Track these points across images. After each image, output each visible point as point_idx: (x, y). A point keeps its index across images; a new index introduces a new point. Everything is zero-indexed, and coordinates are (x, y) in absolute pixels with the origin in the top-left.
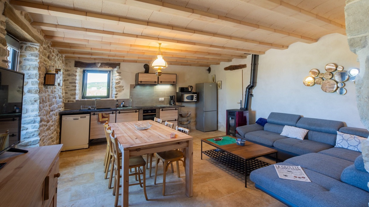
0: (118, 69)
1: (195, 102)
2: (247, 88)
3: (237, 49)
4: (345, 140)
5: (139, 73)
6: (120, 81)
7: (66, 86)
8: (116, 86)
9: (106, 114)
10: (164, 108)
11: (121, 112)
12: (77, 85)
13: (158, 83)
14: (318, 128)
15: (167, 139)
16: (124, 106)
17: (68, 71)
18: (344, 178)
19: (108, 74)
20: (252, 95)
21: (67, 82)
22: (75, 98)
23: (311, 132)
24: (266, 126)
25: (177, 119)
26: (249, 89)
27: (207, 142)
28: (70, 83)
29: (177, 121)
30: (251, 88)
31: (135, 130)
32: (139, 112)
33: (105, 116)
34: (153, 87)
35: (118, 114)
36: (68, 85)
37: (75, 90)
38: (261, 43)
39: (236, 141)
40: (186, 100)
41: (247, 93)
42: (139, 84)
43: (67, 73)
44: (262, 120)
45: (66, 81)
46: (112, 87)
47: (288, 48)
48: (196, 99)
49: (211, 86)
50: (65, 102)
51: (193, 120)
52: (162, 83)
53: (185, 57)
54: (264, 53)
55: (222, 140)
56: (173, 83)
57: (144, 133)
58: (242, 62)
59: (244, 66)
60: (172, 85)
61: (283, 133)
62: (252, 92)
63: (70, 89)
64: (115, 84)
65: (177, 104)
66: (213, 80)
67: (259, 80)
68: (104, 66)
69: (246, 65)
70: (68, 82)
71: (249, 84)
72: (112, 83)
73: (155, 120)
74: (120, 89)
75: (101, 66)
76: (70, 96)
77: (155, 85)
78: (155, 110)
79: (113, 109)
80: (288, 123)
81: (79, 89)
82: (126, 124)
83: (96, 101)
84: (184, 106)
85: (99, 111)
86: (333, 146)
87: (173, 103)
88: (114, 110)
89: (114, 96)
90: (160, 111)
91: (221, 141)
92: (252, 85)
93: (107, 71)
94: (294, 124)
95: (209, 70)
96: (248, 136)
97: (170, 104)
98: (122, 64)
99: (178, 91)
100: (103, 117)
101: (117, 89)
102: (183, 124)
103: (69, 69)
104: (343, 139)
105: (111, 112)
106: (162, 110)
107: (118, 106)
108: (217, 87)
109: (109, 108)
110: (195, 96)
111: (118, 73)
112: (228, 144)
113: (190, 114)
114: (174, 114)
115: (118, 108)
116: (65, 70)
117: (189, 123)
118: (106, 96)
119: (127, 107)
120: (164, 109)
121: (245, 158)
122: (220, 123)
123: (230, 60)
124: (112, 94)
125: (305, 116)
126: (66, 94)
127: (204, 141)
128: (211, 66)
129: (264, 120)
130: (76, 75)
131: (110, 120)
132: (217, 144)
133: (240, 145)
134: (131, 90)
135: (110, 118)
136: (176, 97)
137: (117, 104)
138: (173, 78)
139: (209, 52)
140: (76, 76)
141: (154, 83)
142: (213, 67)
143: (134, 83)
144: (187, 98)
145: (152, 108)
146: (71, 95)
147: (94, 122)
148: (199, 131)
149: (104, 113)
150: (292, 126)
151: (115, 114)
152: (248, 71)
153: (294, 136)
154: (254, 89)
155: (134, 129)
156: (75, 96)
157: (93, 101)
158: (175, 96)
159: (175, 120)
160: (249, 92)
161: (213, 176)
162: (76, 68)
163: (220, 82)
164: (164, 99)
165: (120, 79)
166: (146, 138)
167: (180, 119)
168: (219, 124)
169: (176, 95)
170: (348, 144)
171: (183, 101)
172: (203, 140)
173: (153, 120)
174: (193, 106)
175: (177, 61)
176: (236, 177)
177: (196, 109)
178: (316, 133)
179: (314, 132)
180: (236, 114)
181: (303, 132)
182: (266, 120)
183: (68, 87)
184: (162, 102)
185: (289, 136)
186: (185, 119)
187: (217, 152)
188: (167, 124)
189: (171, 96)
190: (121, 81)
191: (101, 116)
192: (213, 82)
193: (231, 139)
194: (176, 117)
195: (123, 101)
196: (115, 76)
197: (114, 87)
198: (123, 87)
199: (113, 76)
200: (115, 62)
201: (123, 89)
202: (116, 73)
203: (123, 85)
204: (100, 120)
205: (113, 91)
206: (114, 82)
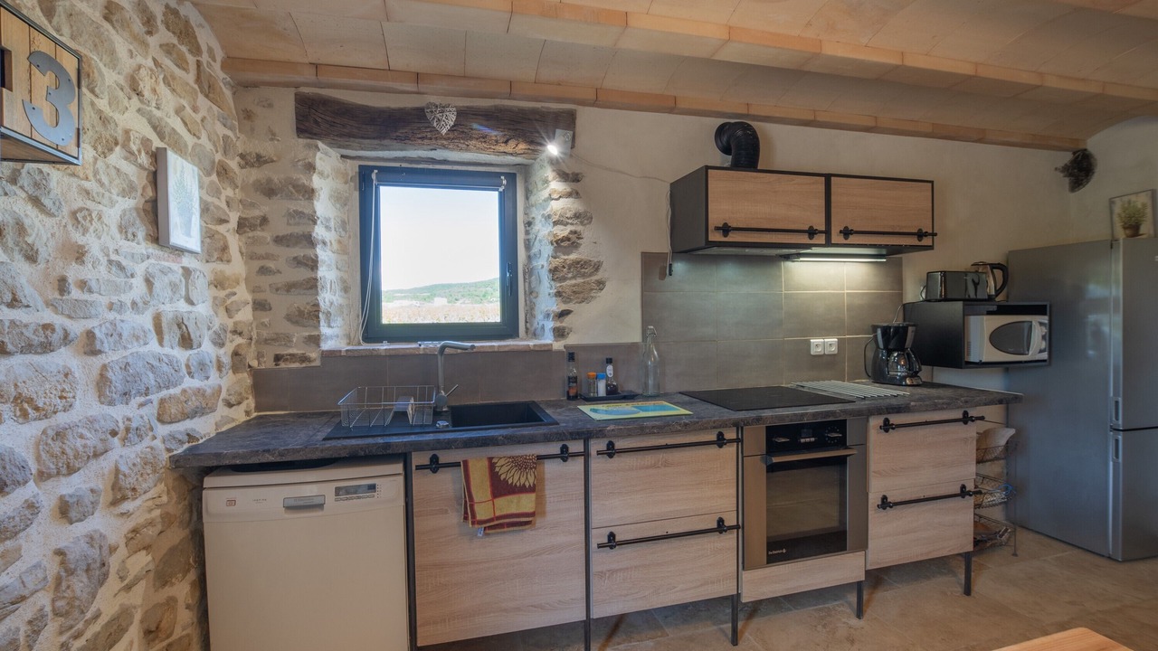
0: (561, 145)
1: (1037, 367)
5: (707, 168)
6: (579, 228)
7: (257, 264)
8: (556, 262)
9: (521, 464)
11: (619, 444)
12: (323, 254)
13: (827, 243)
16: (614, 394)
17: (260, 161)
19: (502, 196)
21: (258, 233)
22: (315, 340)
25: (970, 487)
28: (279, 240)
29: (970, 500)
32: (739, 440)
33: (515, 478)
34: (772, 272)
35: (597, 464)
36: (268, 257)
37: (312, 285)
40: (987, 353)
43: (254, 174)
45: (253, 227)
46: (529, 272)
48: (1043, 344)
50: (255, 364)
52: (853, 239)
56: (915, 241)
63: (278, 280)
64: (547, 250)
65: (934, 375)
68: (480, 127)
70: (266, 235)
72: (528, 246)
74: (580, 280)
75: (460, 133)
76: (287, 328)
78: (841, 425)
79: (565, 425)
81: (343, 281)
83: (440, 360)
85: (468, 444)
87: (915, 375)
88: (575, 435)
89: (550, 324)
90: (873, 434)
93: (498, 175)
95: (1078, 170)
97: (882, 377)
98: (585, 116)
99: (911, 295)
100: (500, 488)
101: (564, 279)
102: (978, 506)
103: (266, 148)
105: (554, 448)
106: (887, 426)
107: (576, 390)
109: (531, 412)
110: (1041, 324)
111: (566, 177)
114: (952, 455)
116: (242, 156)
117: (1006, 500)
118: (495, 324)
120: (895, 419)
124: (533, 316)
126: (258, 313)
128: (1095, 143)
130: (313, 191)
131: (549, 508)
134: (645, 288)
135: (547, 492)
137: (573, 380)
140: (310, 193)
141: (805, 240)
143: (662, 244)
144: (991, 339)
146: (289, 318)
147: (441, 522)
148: (1050, 541)
149: (502, 454)
151: (581, 460)
156: (317, 326)
157: (427, 357)
159: (963, 493)
162: (309, 146)
164: (840, 342)
165: (577, 216)
183: (271, 265)
184: (826, 364)
189: (885, 329)
190: (588, 233)
191: (487, 484)
194: (967, 472)
195: (604, 357)
196: (550, 198)
197: (546, 267)
198: (597, 267)
199: (533, 199)
200: (546, 105)
201: (601, 284)
202: (550, 178)
203: (601, 258)
204: (477, 508)
205: (536, 297)
206: (540, 241)
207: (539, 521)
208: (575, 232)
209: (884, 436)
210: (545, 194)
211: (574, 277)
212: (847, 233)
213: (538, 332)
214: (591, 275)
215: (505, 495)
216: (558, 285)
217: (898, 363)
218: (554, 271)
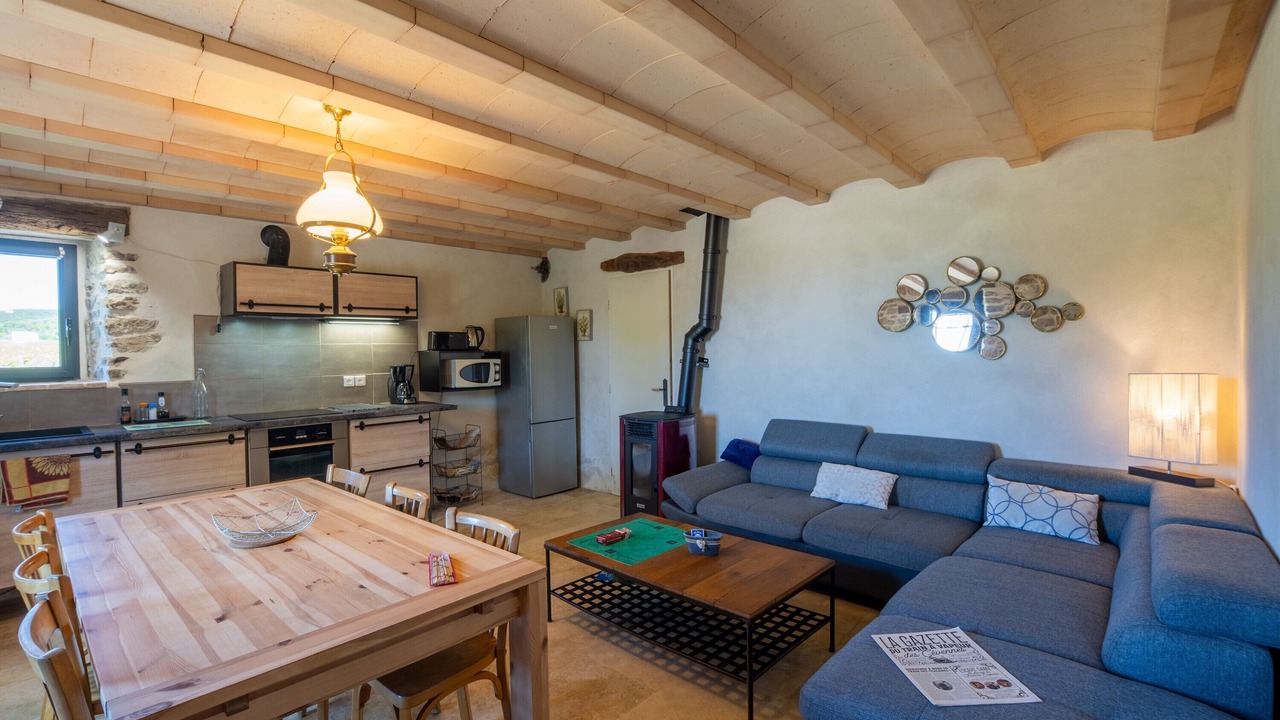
0: (115, 235)
1: (493, 390)
2: (687, 336)
3: (668, 185)
4: (1015, 502)
5: (235, 263)
6: (134, 296)
8: (113, 321)
9: (58, 461)
10: (367, 416)
11: (145, 445)
13: (336, 313)
14: (925, 468)
15: (412, 599)
16: (163, 417)
18: (1122, 661)
19: (61, 263)
20: (702, 360)
23: (906, 482)
24: (759, 468)
25: (426, 460)
26: (696, 340)
27: (573, 553)
29: (426, 468)
30: (701, 334)
31: (222, 548)
32: (246, 439)
33: (51, 470)
34: (311, 330)
35: (128, 459)
38: (761, 166)
39: (687, 540)
40: (459, 382)
41: (689, 355)
42: (237, 316)
44: (741, 448)
46: (90, 326)
47: (828, 200)
48: (498, 376)
49: (555, 327)
51: (488, 457)
52: (354, 312)
53: (455, 205)
54: (746, 212)
55: (627, 536)
56: (403, 314)
57: (271, 568)
58: (668, 242)
59: (676, 258)
60: (401, 321)
61: (821, 490)
62: (704, 352)
64: (105, 311)
65: (423, 397)
66: (561, 307)
67: (728, 311)
68: (29, 214)
69: (683, 253)
71: (697, 321)
72: (89, 305)
73: (329, 479)
74: (136, 335)
75: (7, 217)
77: (323, 320)
78: (328, 428)
79: (98, 433)
80: (831, 453)
82: (173, 512)
84: (453, 407)
85: (6, 449)
86: (979, 523)
87: (409, 397)
88: (106, 440)
89: (107, 368)
90: (353, 431)
91: (624, 542)
92: (704, 325)
93: (54, 246)
94: (851, 456)
95: (544, 269)
96: (708, 509)
97: (394, 400)
98: (140, 216)
99: (424, 346)
100: (36, 477)
101: (121, 334)
102: (453, 476)
104: (1010, 500)
105: (90, 449)
106: (362, 427)
107: (129, 416)
108: (575, 331)
109: (77, 431)
110: (495, 364)
111: (120, 256)
112: (655, 554)
113: (479, 435)
114: (410, 442)
115: (129, 428)
117: (475, 471)
118: (58, 369)
119: (183, 419)
120: (367, 422)
121: (748, 616)
122: (589, 461)
123: (622, 235)
124: (93, 362)
125: (879, 428)
127: (560, 549)
128: (552, 255)
129: (747, 446)
131: (84, 490)
132: (614, 558)
133: (701, 554)
134: (197, 341)
135: (81, 479)
136: (416, 369)
137: (127, 409)
138: (404, 293)
139: (556, 189)
141: (317, 312)
142: (558, 258)
143: (215, 310)
144: (463, 373)
145: (312, 420)
148: (512, 495)
149: (39, 458)
150: (844, 463)
151: (113, 457)
152: (689, 275)
153: (857, 499)
154: (713, 338)
155: (214, 545)
158: (413, 366)
159: (421, 464)
160: (694, 350)
161: (614, 696)
163: (587, 315)
164: (367, 378)
165: (132, 286)
166: (289, 601)
167: (441, 458)
168: (584, 467)
169: (416, 362)
170: (1026, 514)
171: (448, 386)
172: (554, 546)
173: (323, 479)
174: (486, 404)
175: (420, 221)
176: (699, 681)
177: (500, 414)
178: (922, 482)
179: (916, 481)
180: (658, 430)
181: (884, 482)
182: (756, 446)
184: (357, 392)
185: (839, 500)
186: (456, 456)
187: (610, 584)
188: (394, 496)
189: (395, 368)
190: (143, 299)
191: (24, 476)
192: (558, 314)
193: (659, 528)
194: (424, 452)
195: (157, 392)
196: (105, 272)
197: (104, 325)
198: (153, 325)
199: (92, 269)
200: (98, 202)
201: (157, 338)
202: (105, 257)
203: (156, 319)
204: (14, 492)
205: (96, 347)
206: (99, 304)
207: (75, 500)
208: (131, 299)
209: (360, 432)
210: (102, 268)
211: (130, 332)
212: (350, 308)
213: (98, 375)
214: (147, 330)
215: (41, 482)
216: (114, 338)
217: (402, 390)
218: (110, 327)
